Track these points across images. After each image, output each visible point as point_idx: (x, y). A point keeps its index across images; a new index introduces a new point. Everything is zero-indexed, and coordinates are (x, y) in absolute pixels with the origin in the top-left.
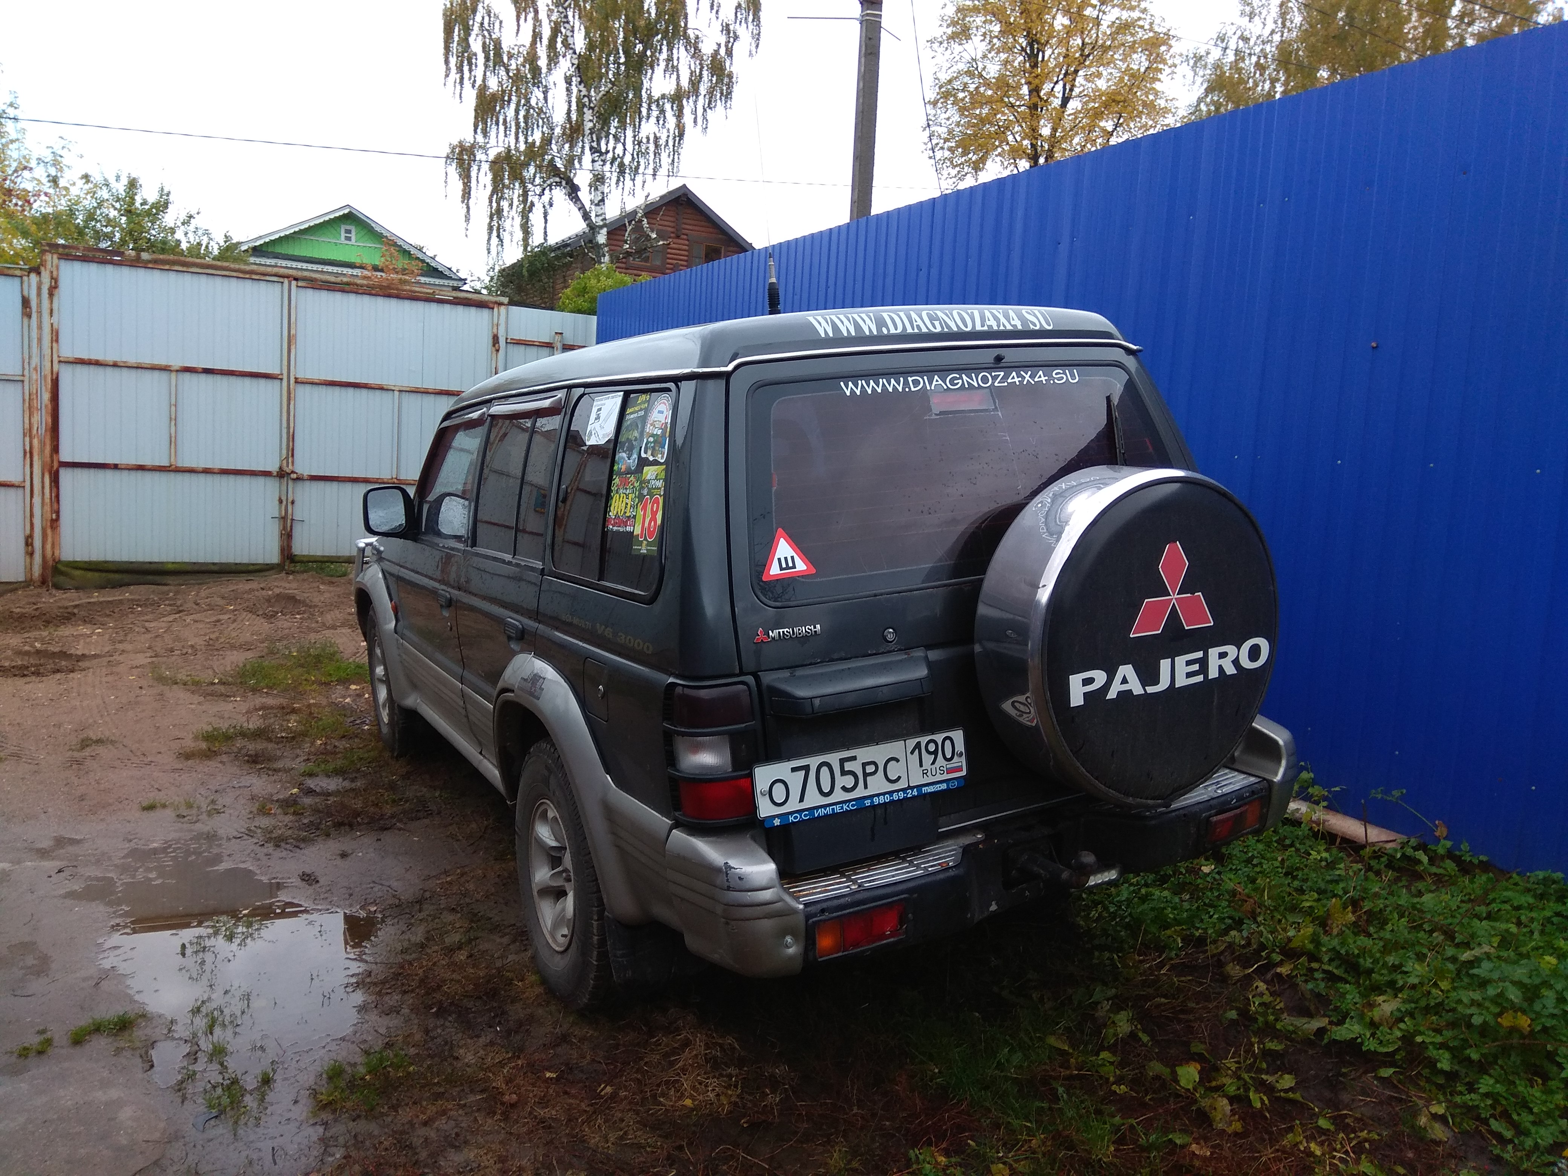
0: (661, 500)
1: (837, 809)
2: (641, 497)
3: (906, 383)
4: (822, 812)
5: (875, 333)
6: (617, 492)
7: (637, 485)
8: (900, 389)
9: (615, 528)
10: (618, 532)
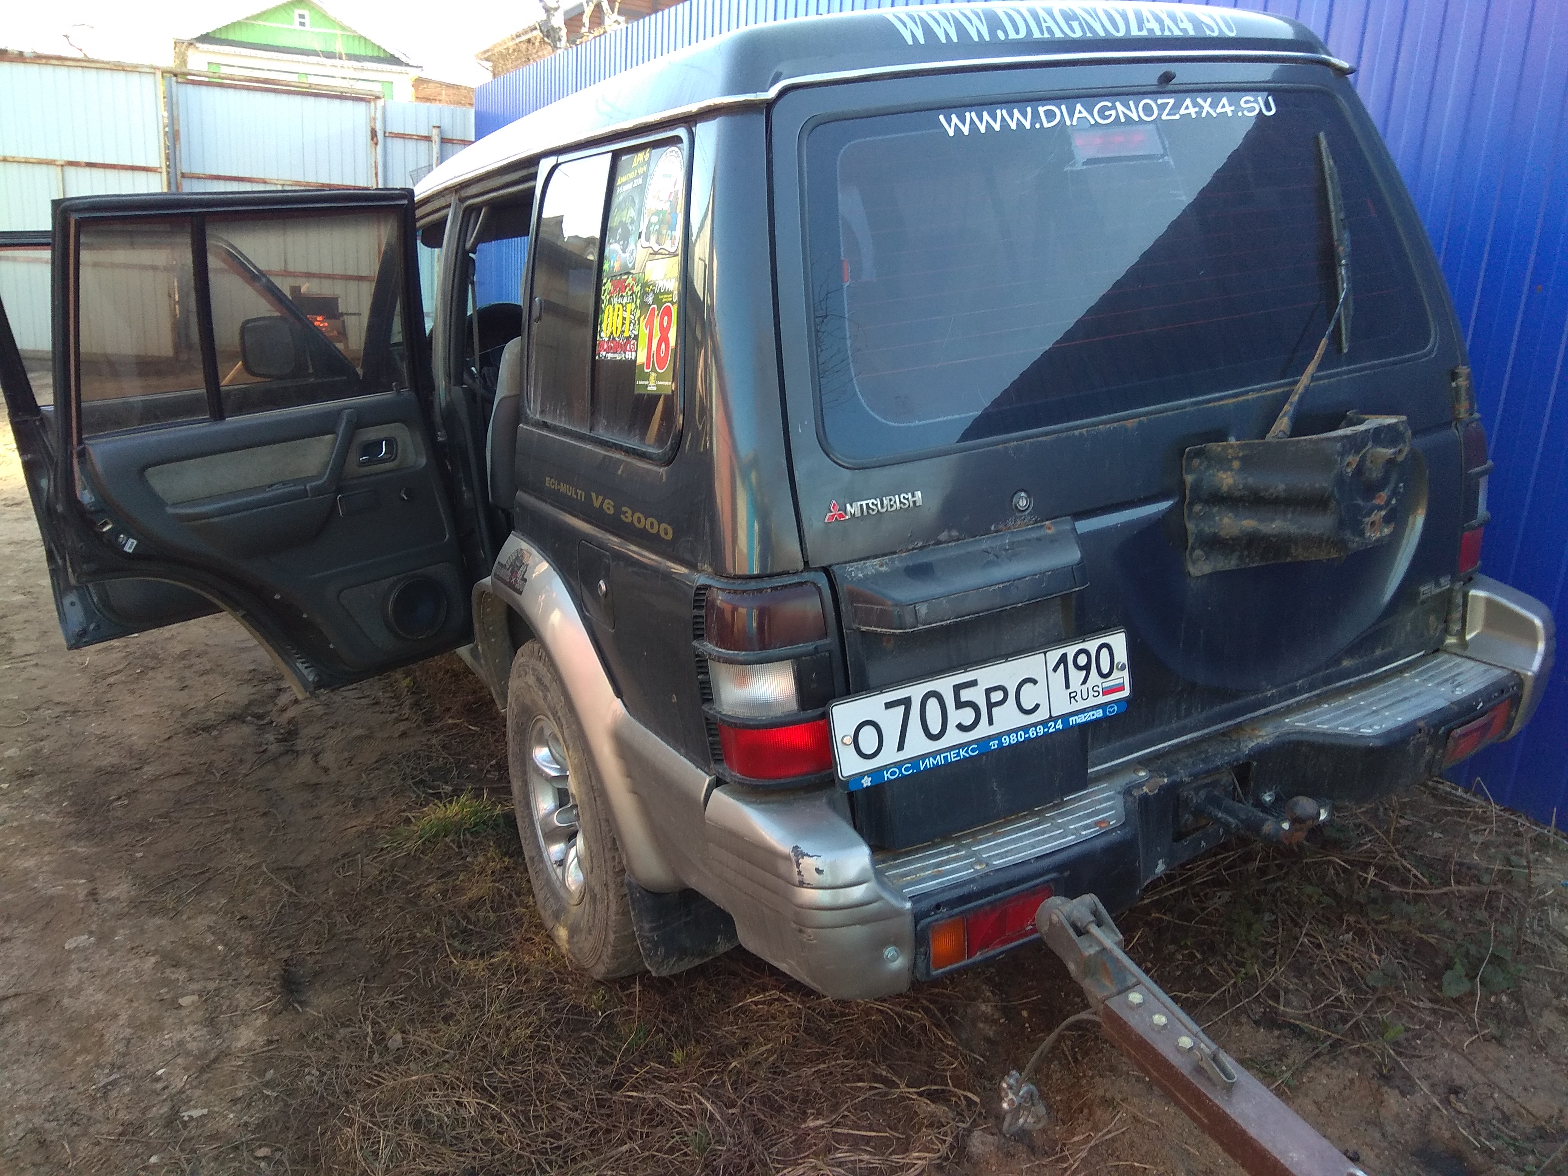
0: (674, 310)
1: (952, 757)
2: (644, 306)
3: (1036, 116)
4: (930, 763)
5: (987, 38)
6: (610, 302)
7: (637, 289)
8: (1028, 126)
9: (610, 356)
10: (614, 362)
